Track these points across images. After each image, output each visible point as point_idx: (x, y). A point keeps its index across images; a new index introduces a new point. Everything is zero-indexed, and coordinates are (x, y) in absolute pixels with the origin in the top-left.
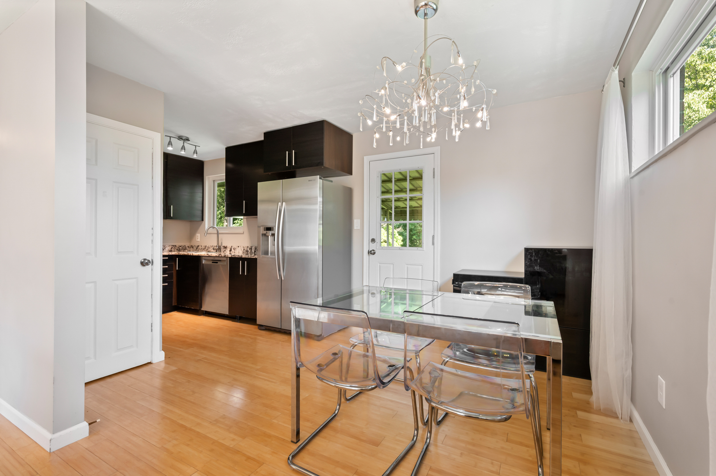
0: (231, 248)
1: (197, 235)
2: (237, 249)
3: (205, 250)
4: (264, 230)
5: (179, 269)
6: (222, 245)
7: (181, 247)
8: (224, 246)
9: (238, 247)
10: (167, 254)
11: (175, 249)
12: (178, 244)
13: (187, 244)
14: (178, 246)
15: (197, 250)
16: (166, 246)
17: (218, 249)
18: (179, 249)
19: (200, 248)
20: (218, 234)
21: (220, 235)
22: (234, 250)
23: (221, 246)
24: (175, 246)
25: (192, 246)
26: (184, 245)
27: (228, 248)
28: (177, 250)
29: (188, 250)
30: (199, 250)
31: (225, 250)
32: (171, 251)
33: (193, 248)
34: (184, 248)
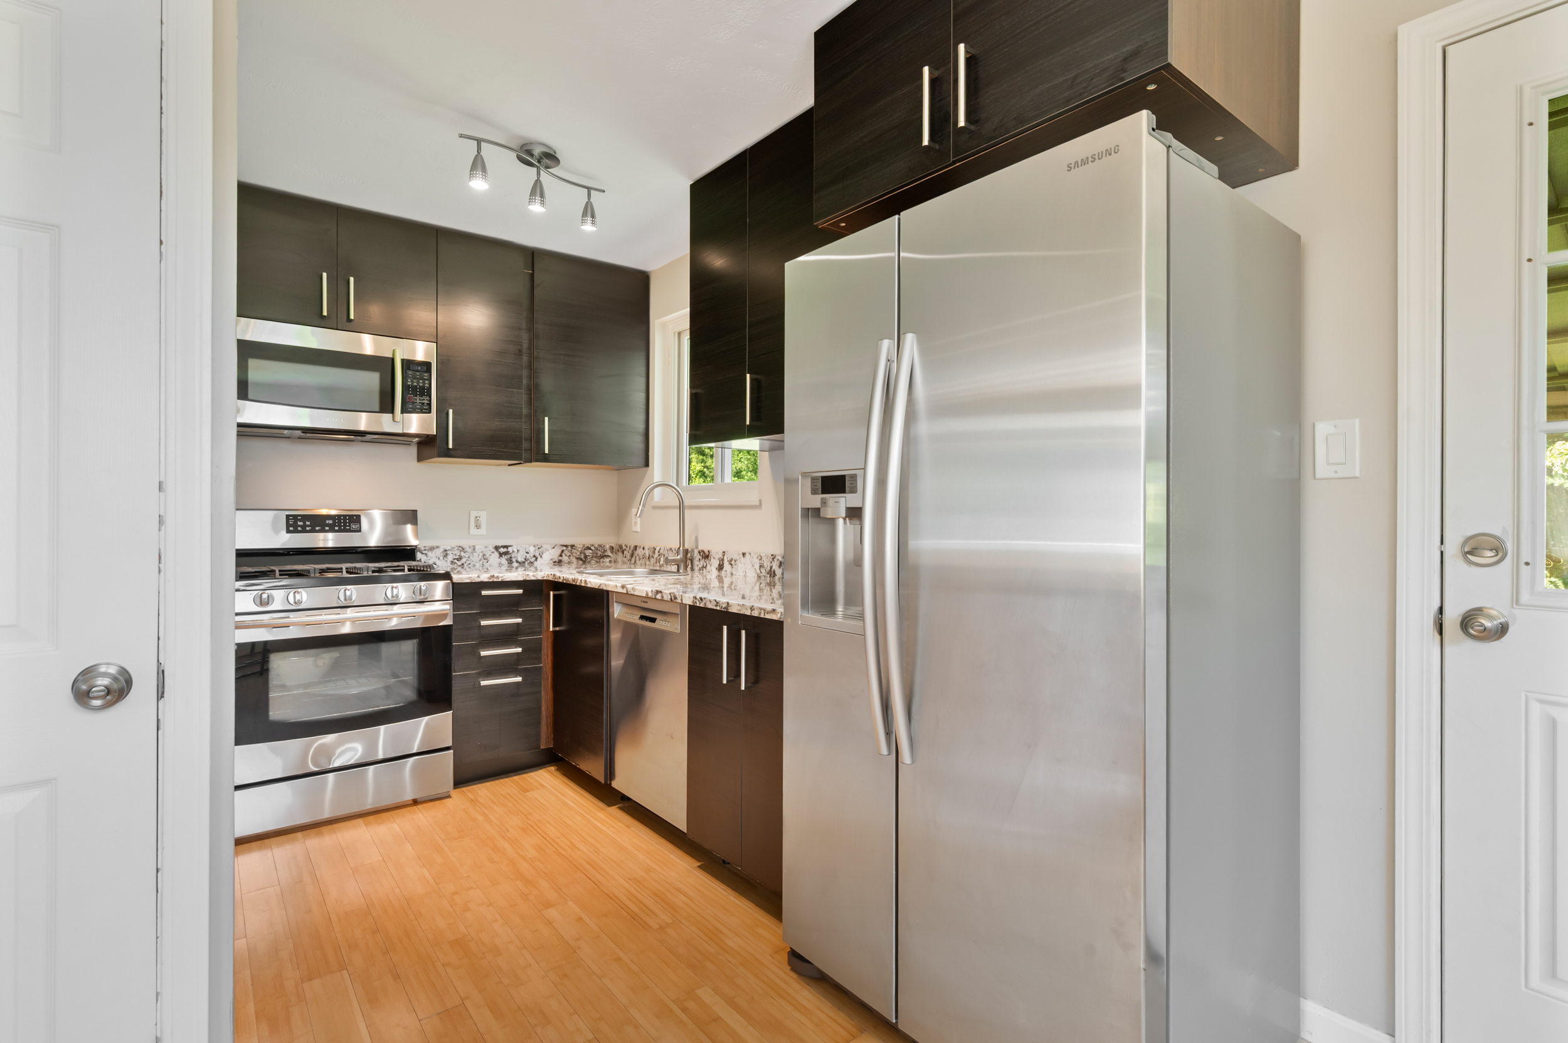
0: (723, 560)
1: (634, 511)
2: (738, 562)
3: (652, 560)
4: (814, 492)
5: (557, 629)
6: (697, 548)
7: (590, 549)
8: (703, 551)
9: (744, 554)
10: (520, 578)
11: (571, 558)
12: (580, 541)
13: (609, 541)
14: (580, 547)
15: (633, 559)
16: (545, 546)
17: (681, 560)
18: (582, 557)
19: (640, 554)
20: (681, 507)
21: (687, 512)
22: (731, 565)
23: (693, 551)
24: (572, 546)
25: (621, 547)
26: (600, 543)
27: (714, 558)
28: (579, 559)
29: (610, 559)
30: (637, 561)
31: (705, 564)
32: (560, 561)
33: (623, 553)
34: (598, 552)
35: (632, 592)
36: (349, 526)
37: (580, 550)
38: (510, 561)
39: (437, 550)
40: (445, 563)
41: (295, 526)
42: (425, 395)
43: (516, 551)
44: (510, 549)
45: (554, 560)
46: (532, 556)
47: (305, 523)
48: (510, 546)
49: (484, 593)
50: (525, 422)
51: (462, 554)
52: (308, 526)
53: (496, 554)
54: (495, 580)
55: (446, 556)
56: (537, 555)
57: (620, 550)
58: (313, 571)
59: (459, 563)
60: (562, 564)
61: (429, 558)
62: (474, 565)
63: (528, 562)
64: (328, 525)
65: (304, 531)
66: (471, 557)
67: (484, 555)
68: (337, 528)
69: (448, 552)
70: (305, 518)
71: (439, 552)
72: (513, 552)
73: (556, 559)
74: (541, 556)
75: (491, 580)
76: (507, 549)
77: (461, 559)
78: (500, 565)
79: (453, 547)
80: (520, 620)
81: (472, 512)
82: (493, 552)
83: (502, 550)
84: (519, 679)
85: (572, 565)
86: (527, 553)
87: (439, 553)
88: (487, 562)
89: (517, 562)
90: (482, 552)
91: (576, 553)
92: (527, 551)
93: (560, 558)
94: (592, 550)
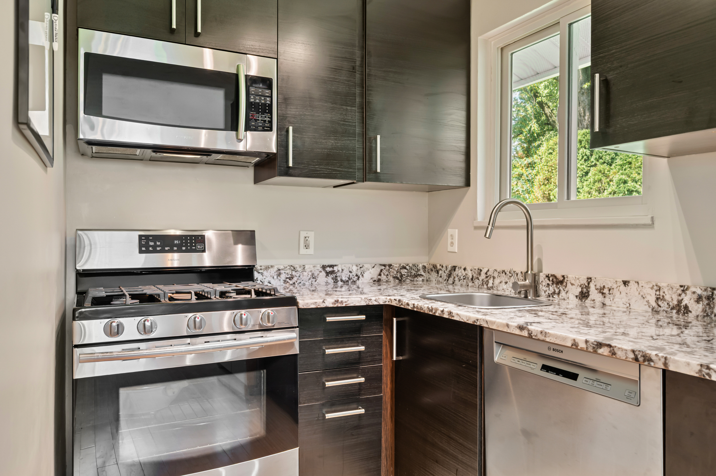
0: (588, 287)
1: (450, 231)
2: (615, 292)
3: (477, 282)
7: (405, 268)
9: (625, 283)
10: (363, 303)
11: (389, 277)
12: (397, 261)
13: (422, 261)
14: (396, 266)
15: (451, 280)
16: (366, 266)
17: (530, 286)
18: (399, 276)
19: (460, 274)
20: (529, 227)
21: (536, 232)
22: (603, 293)
23: (538, 275)
24: (390, 265)
25: (435, 266)
26: (414, 263)
27: (572, 284)
28: (395, 278)
29: (422, 278)
30: (457, 282)
31: (557, 291)
32: (379, 280)
33: (438, 273)
34: (412, 271)
35: (541, 337)
36: (195, 246)
37: (396, 269)
38: (335, 280)
39: (272, 269)
40: (279, 282)
41: (147, 246)
42: (267, 113)
43: (341, 270)
44: (335, 269)
45: (374, 279)
46: (355, 275)
47: (155, 243)
48: (336, 266)
49: (329, 319)
50: (358, 141)
51: (294, 273)
52: (159, 246)
53: (323, 274)
54: (339, 305)
55: (279, 275)
56: (359, 274)
57: (433, 269)
58: (163, 295)
59: (291, 282)
60: (381, 283)
61: (265, 277)
62: (304, 285)
63: (352, 281)
64: (176, 245)
65: (155, 251)
66: (301, 277)
67: (313, 274)
68: (184, 248)
69: (282, 271)
70: (156, 238)
71: (273, 271)
72: (338, 271)
73: (376, 279)
74: (363, 275)
75: (335, 306)
76: (333, 268)
77: (292, 278)
78: (327, 283)
79: (285, 266)
80: (362, 348)
81: (301, 232)
82: (321, 272)
83: (328, 269)
84: (362, 411)
85: (389, 283)
86: (350, 272)
87: (273, 272)
88: (316, 281)
89: (342, 281)
90: (311, 271)
91: (393, 272)
92: (350, 270)
93: (379, 277)
94: (407, 269)
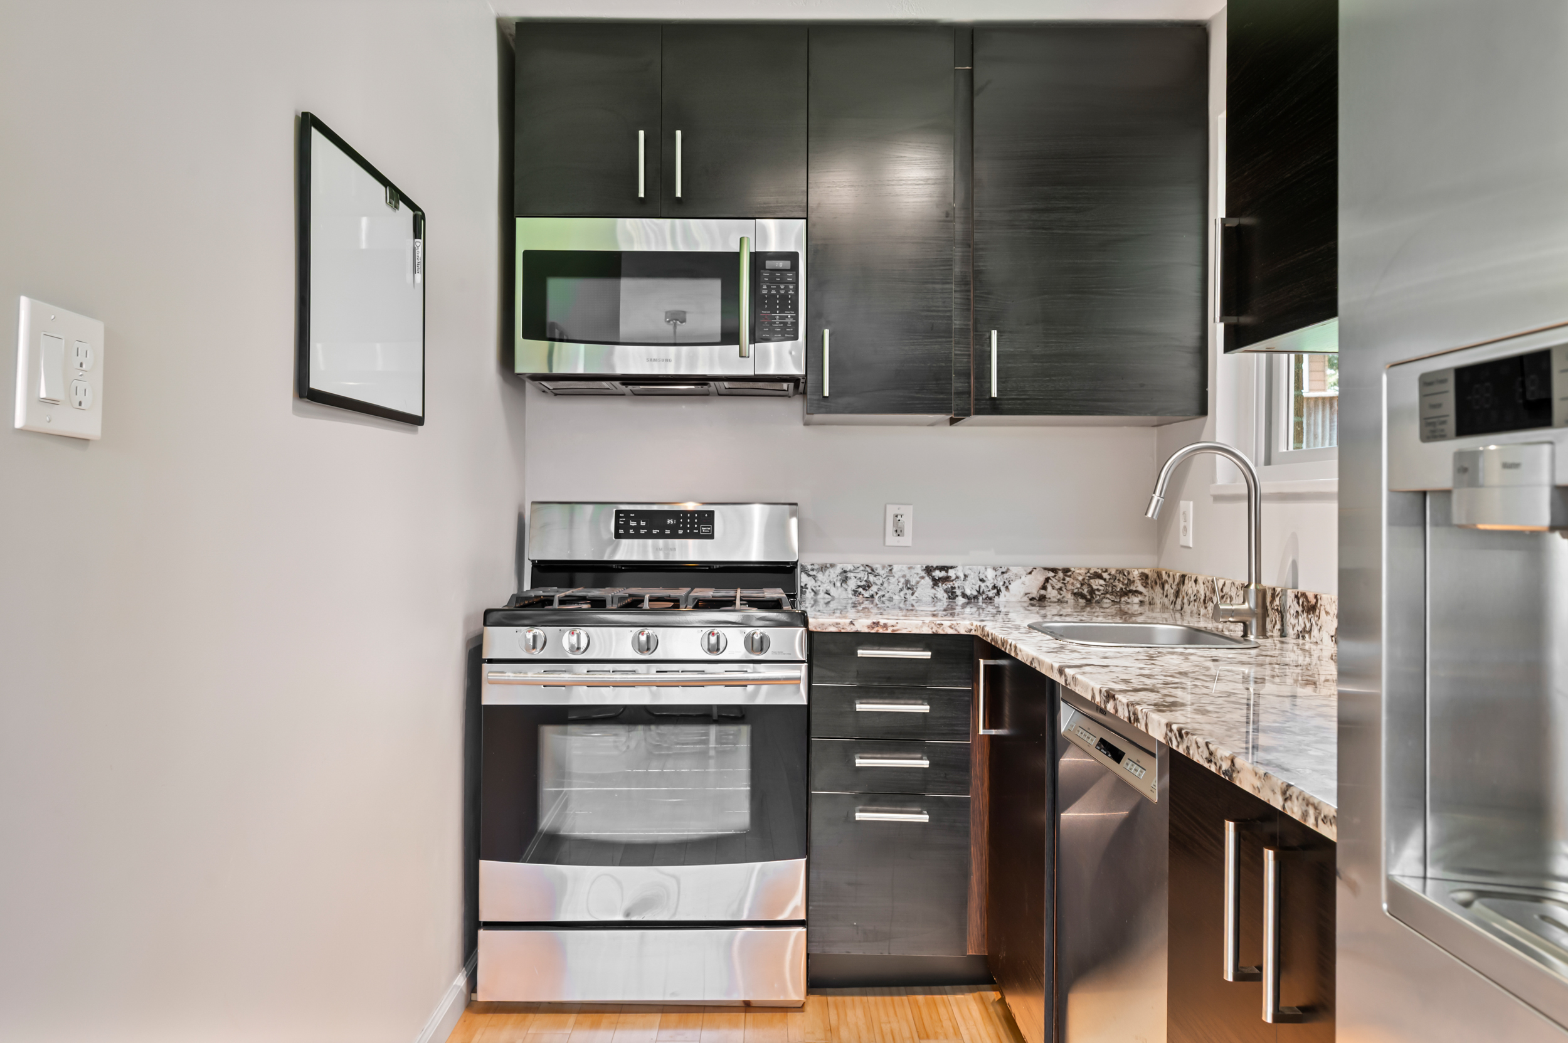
1: (1182, 503)
4: (1431, 432)
5: (993, 732)
6: (1295, 587)
7: (1100, 577)
8: (1304, 595)
10: (926, 630)
11: (1064, 592)
12: (1081, 562)
13: (1138, 563)
14: (1080, 573)
15: (1179, 601)
16: (1014, 570)
17: (1251, 612)
18: (1085, 591)
19: (1190, 592)
20: (1253, 497)
21: (1266, 507)
23: (1284, 592)
24: (1066, 571)
25: (1159, 575)
26: (1120, 567)
27: (1327, 613)
28: (1078, 595)
29: (1140, 598)
30: (1186, 606)
31: (1308, 625)
32: (1042, 598)
33: (1163, 588)
34: (1116, 583)
36: (698, 528)
37: (1080, 578)
38: (952, 594)
39: (831, 570)
40: (844, 592)
41: (627, 527)
42: (789, 310)
43: (962, 577)
44: (952, 573)
45: (1031, 596)
46: (990, 587)
47: (639, 523)
48: (952, 567)
49: (861, 653)
50: (957, 343)
51: (872, 578)
52: (643, 528)
53: (928, 581)
54: (881, 631)
55: (845, 580)
56: (1000, 584)
57: (1158, 581)
58: (611, 599)
59: (867, 594)
60: (1046, 603)
61: (819, 583)
62: (891, 599)
63: (984, 596)
64: (669, 527)
65: (637, 536)
66: (885, 585)
67: (907, 582)
68: (681, 532)
69: (849, 575)
70: (640, 515)
71: (834, 574)
72: (957, 577)
73: (1035, 594)
74: (1007, 587)
75: (873, 631)
76: (947, 572)
77: (869, 587)
78: (935, 599)
79: (856, 565)
80: (925, 708)
81: (888, 507)
82: (923, 578)
83: (938, 574)
84: (924, 818)
85: (1065, 605)
86: (982, 580)
87: (835, 576)
88: (913, 594)
89: (964, 595)
90: (904, 576)
91: (1073, 584)
92: (982, 576)
93: (1043, 592)
94: (1105, 580)
